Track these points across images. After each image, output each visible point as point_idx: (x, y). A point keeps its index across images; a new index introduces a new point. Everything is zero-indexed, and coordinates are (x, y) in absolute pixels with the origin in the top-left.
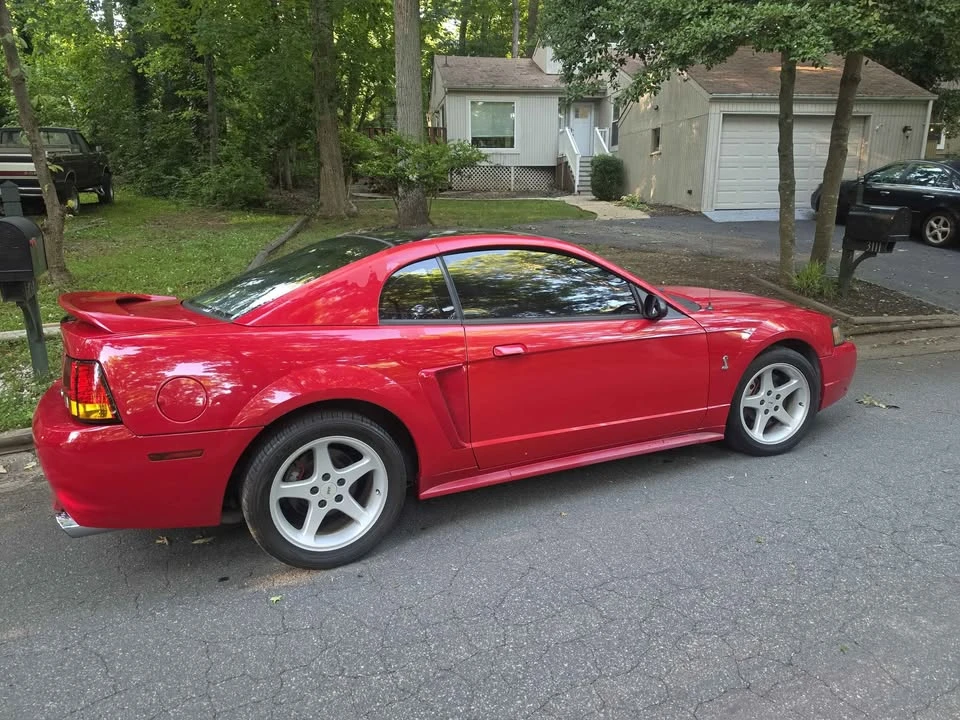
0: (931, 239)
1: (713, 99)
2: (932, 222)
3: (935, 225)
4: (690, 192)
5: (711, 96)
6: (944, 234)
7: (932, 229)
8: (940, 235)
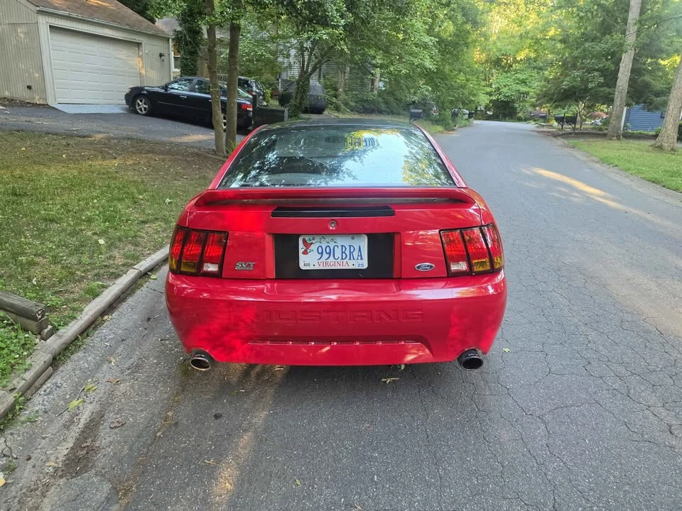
0: (139, 111)
1: (39, 11)
2: (138, 101)
3: (140, 103)
4: (29, 87)
5: (38, 9)
6: (145, 108)
7: (139, 105)
8: (143, 109)
